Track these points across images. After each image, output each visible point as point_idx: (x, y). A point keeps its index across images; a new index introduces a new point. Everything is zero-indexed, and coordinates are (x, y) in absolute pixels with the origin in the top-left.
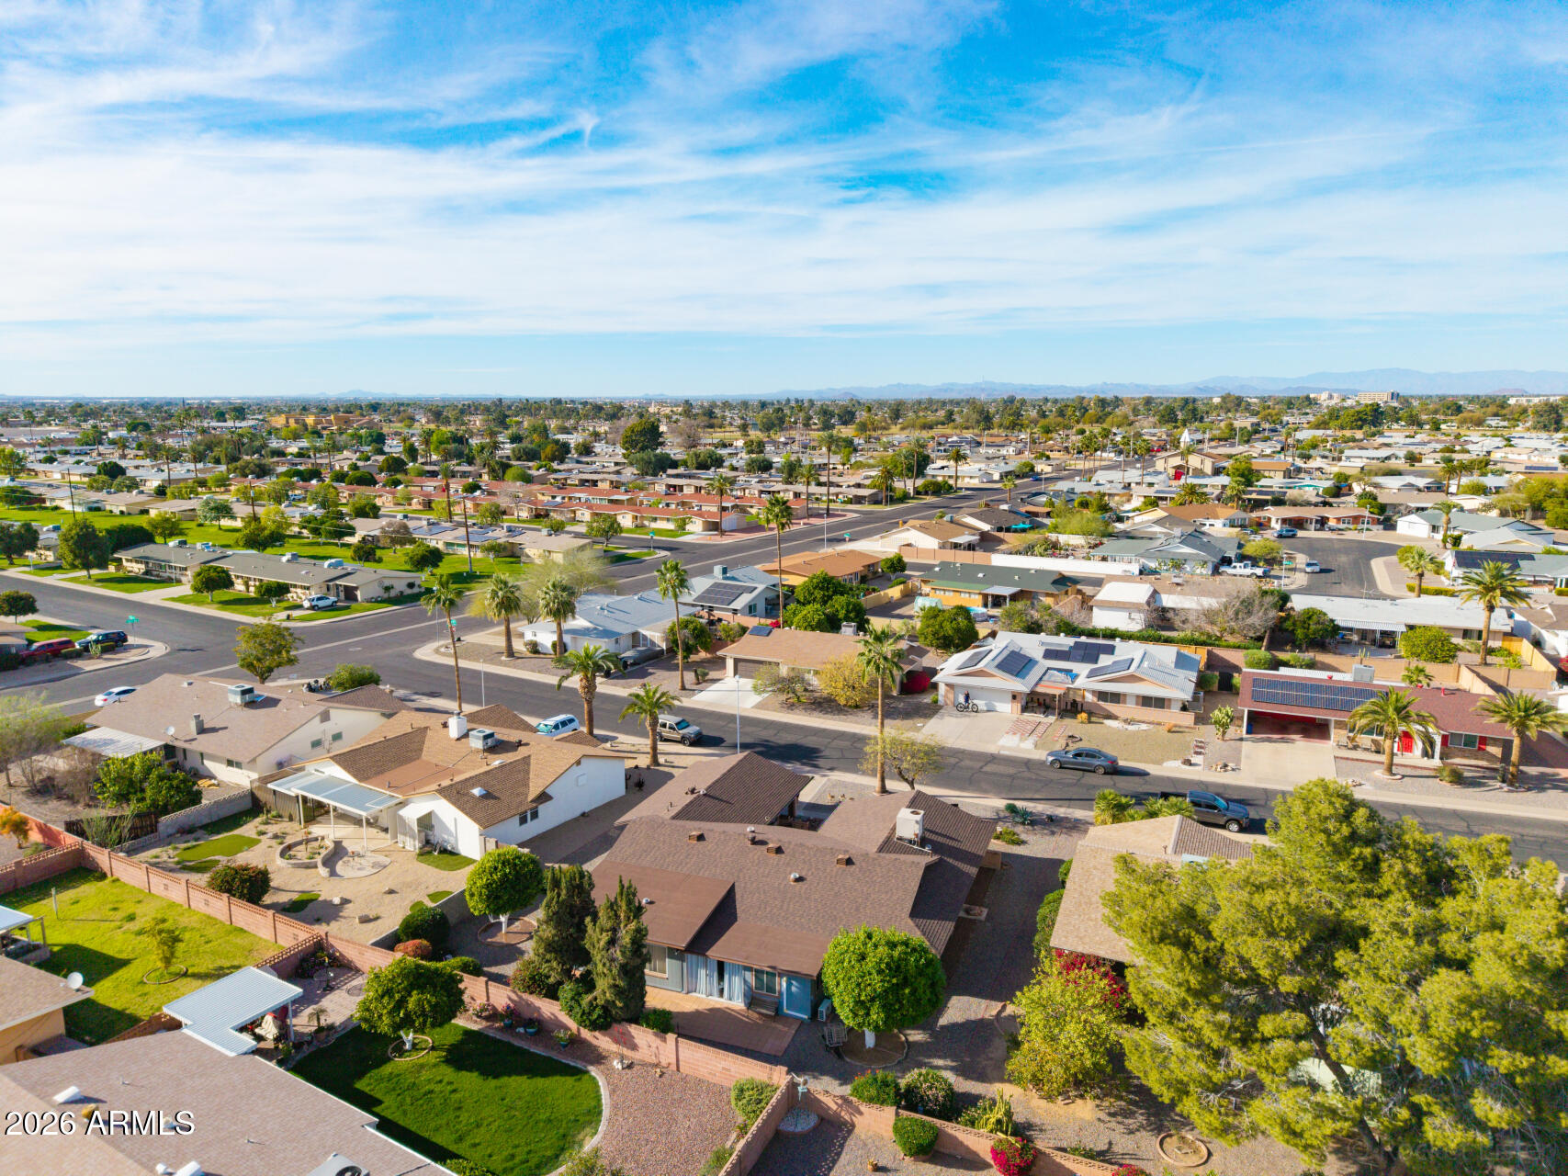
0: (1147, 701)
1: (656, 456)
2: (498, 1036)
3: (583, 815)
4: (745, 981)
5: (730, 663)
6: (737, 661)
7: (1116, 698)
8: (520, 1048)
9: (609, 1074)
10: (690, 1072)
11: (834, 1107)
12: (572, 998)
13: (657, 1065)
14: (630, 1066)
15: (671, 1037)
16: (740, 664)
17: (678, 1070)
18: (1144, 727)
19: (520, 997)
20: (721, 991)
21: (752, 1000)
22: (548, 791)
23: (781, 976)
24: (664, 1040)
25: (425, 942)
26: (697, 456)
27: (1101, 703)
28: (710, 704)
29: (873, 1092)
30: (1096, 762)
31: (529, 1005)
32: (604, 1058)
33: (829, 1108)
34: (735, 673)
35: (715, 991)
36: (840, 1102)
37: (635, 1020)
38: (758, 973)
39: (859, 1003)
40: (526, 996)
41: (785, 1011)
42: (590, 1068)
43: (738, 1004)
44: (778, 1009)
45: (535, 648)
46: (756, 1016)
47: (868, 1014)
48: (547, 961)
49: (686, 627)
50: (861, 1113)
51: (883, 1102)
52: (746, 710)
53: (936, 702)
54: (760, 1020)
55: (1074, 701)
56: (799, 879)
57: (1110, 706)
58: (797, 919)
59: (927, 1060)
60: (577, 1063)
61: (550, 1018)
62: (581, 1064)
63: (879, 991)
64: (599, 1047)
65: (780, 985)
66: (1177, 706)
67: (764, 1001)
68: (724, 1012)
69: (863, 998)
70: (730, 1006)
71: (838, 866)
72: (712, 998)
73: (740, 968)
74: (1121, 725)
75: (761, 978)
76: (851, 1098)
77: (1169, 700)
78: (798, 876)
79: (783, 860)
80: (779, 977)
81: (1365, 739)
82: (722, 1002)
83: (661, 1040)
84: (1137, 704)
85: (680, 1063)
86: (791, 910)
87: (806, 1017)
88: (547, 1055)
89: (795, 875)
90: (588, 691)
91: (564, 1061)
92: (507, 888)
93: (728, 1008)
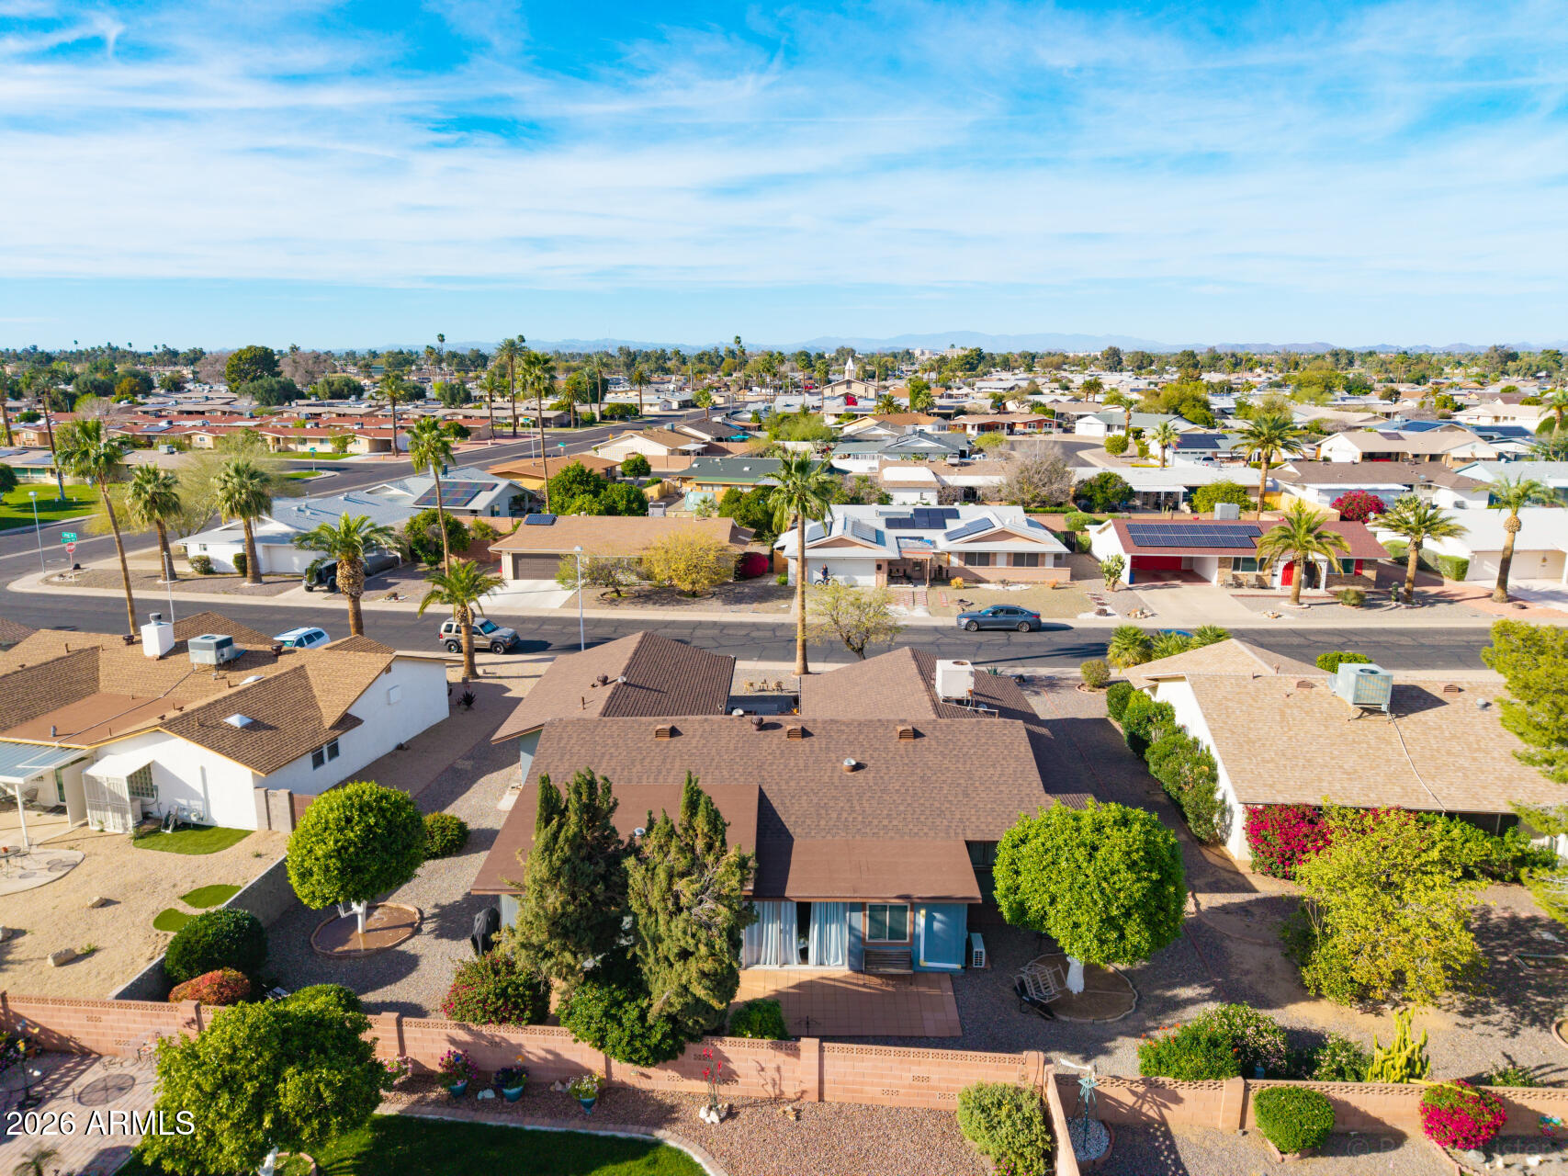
0: (1019, 559)
1: (279, 382)
2: (447, 1116)
3: (400, 747)
4: (851, 929)
5: (507, 562)
6: (517, 558)
7: (985, 559)
8: (503, 1131)
9: (700, 1135)
10: (846, 1098)
11: (1129, 1100)
12: (606, 1014)
13: (777, 1100)
14: (731, 1113)
15: (809, 1046)
16: (521, 562)
17: (821, 1099)
18: (1024, 587)
19: (478, 1035)
20: (804, 954)
21: (864, 957)
22: (353, 712)
23: (915, 908)
24: (796, 1053)
25: (233, 973)
26: (330, 384)
27: (968, 567)
28: (500, 608)
29: (1199, 1061)
30: (1019, 619)
31: (495, 1044)
32: (673, 1109)
33: (1120, 1104)
34: (516, 576)
35: (795, 956)
36: (1141, 1089)
37: (719, 1032)
38: (875, 911)
39: (1109, 922)
40: (487, 1030)
41: (923, 963)
42: (660, 1134)
43: (837, 968)
44: (911, 960)
45: (206, 567)
46: (878, 981)
47: (1122, 937)
48: (549, 955)
49: (435, 521)
50: (1178, 1100)
51: (1217, 1074)
52: (553, 610)
53: (785, 583)
54: (888, 985)
55: (940, 567)
56: (858, 767)
57: (978, 570)
58: (885, 822)
59: (1169, 994)
60: (630, 1131)
61: (545, 1060)
62: (638, 1132)
63: (1137, 895)
64: (653, 1091)
65: (914, 923)
66: (1050, 560)
67: (885, 955)
68: (823, 986)
69: (1115, 912)
70: (825, 975)
71: (903, 741)
72: (786, 967)
73: (841, 908)
74: (1000, 587)
75: (879, 918)
76: (1161, 1079)
77: (1043, 555)
78: (853, 763)
79: (816, 745)
80: (912, 910)
81: (1249, 576)
82: (810, 971)
83: (788, 1055)
84: (1008, 564)
85: (826, 1086)
86: (869, 811)
87: (958, 966)
88: (563, 1129)
89: (846, 763)
90: (355, 583)
91: (602, 1133)
92: (373, 851)
93: (824, 978)
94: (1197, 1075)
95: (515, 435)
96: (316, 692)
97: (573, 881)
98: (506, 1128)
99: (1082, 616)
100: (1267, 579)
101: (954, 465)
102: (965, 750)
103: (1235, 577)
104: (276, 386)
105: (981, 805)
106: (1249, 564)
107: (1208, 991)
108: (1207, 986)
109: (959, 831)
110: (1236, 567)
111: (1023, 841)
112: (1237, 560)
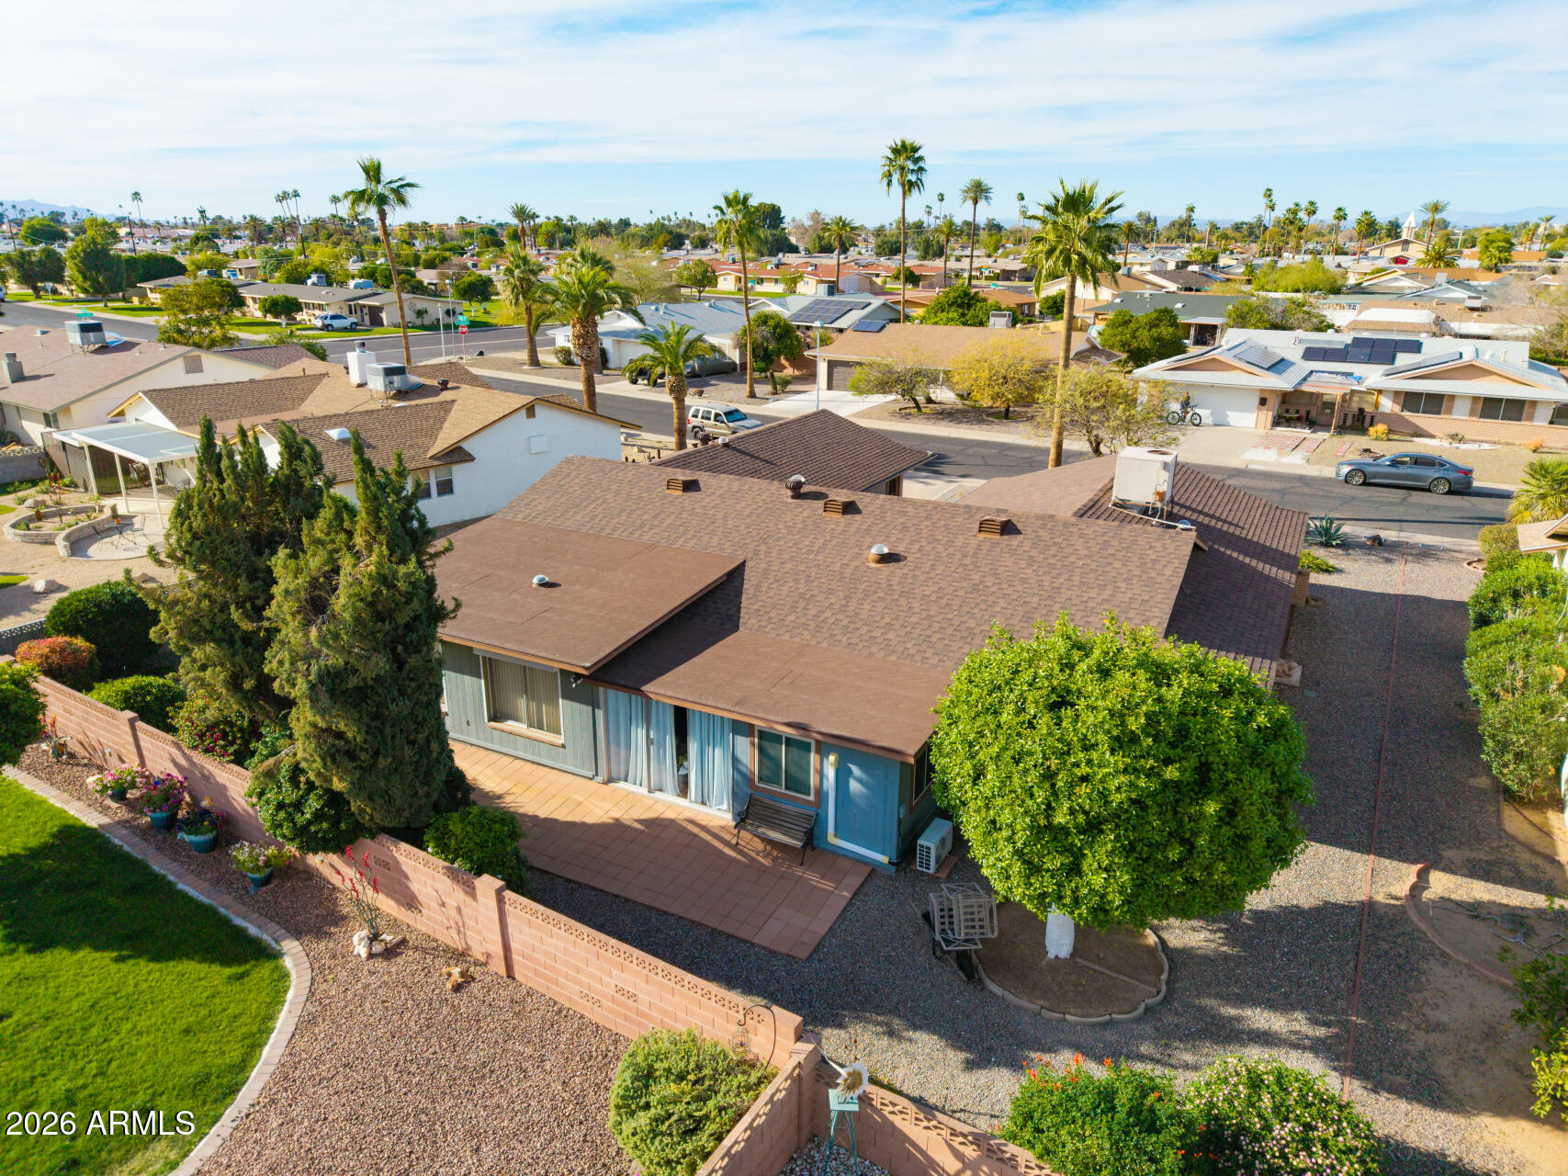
0: (1491, 407)
1: (773, 235)
2: (132, 845)
4: (736, 760)
5: (822, 370)
6: (832, 365)
7: (1435, 403)
8: (153, 880)
9: (327, 967)
10: (538, 985)
13: (463, 956)
14: (390, 953)
15: (487, 886)
16: (838, 371)
17: (510, 975)
18: (1486, 446)
19: (189, 759)
20: (683, 787)
21: (750, 810)
22: (466, 446)
23: (822, 749)
24: (472, 892)
25: (80, 642)
27: (1406, 414)
28: (788, 412)
30: (1432, 473)
31: (205, 779)
32: (340, 920)
34: (830, 387)
35: (670, 780)
38: (766, 739)
39: (1046, 831)
40: (199, 758)
41: (832, 839)
42: (290, 946)
43: (719, 814)
44: (813, 829)
46: (760, 846)
47: (1074, 869)
49: (765, 323)
54: (767, 855)
55: (1361, 411)
57: (1421, 420)
59: (1232, 1011)
60: (266, 930)
62: (272, 934)
63: (1117, 798)
64: (344, 892)
65: (821, 773)
66: (1544, 414)
67: (778, 811)
68: (683, 830)
69: (1060, 818)
70: (699, 819)
71: (981, 534)
72: (658, 795)
73: (727, 726)
74: (1446, 443)
75: (772, 752)
77: (1534, 403)
78: (886, 550)
80: (818, 751)
82: (670, 805)
83: (465, 893)
84: (1472, 414)
85: (516, 958)
86: (864, 615)
87: (884, 859)
88: (207, 901)
89: (874, 550)
90: (584, 344)
91: (238, 921)
93: (691, 821)
96: (446, 424)
101: (1473, 309)
104: (770, 238)
107: (1321, 1032)
108: (1326, 1024)
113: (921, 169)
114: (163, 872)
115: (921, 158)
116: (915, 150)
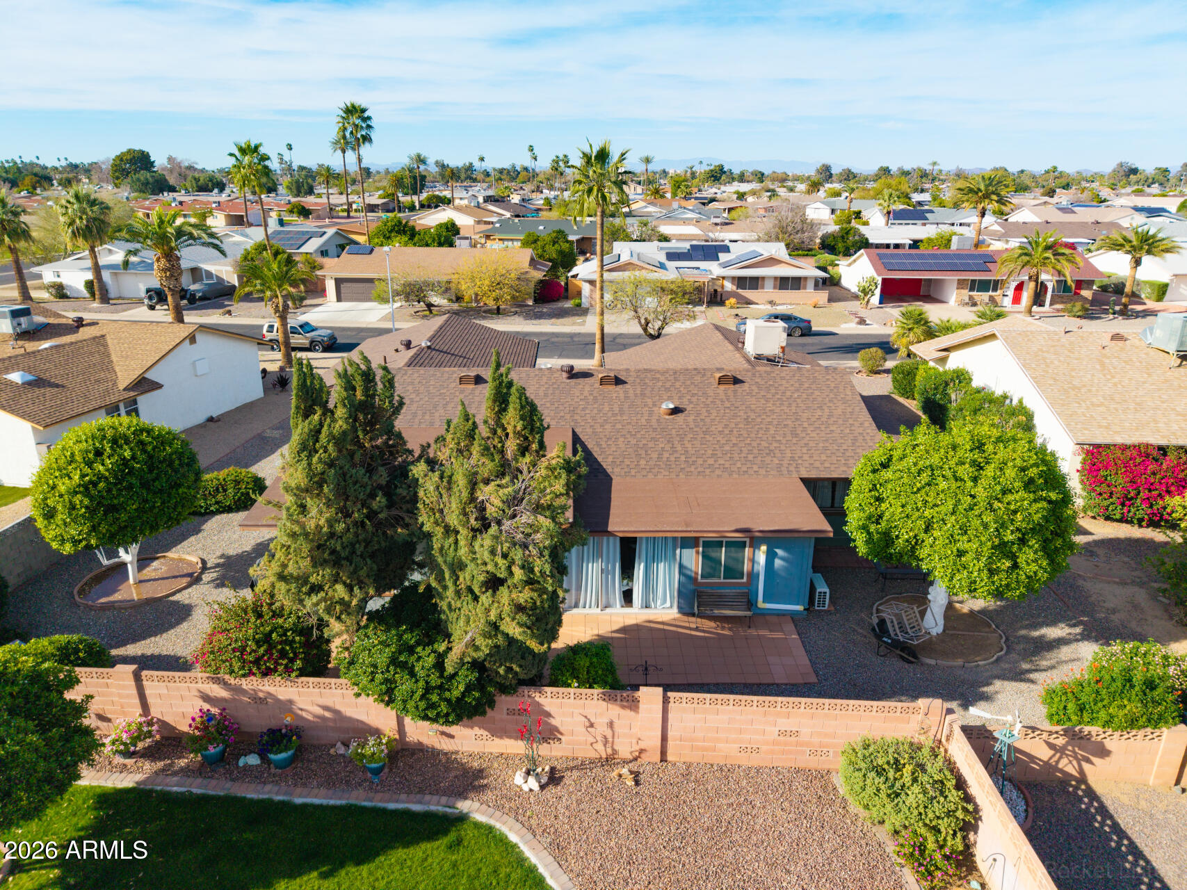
0: (784, 283)
1: (153, 177)
2: (197, 787)
3: (211, 419)
4: (681, 567)
5: (330, 286)
6: (339, 282)
7: (754, 283)
8: (267, 805)
9: (516, 806)
10: (694, 757)
11: (1044, 753)
12: (394, 661)
13: (609, 761)
14: (554, 778)
15: (650, 696)
16: (343, 286)
17: (663, 758)
19: (238, 690)
20: (628, 597)
21: (695, 598)
22: (148, 375)
23: (755, 543)
24: (633, 705)
26: (197, 180)
27: (739, 291)
28: (323, 321)
29: (1134, 707)
30: (793, 324)
31: (259, 701)
32: (480, 773)
33: (1032, 758)
34: (339, 299)
35: (618, 598)
36: (1061, 741)
37: (536, 682)
38: (710, 546)
40: (249, 684)
41: (761, 604)
42: (464, 806)
43: (666, 611)
44: (750, 603)
45: (60, 292)
46: (712, 624)
47: (1015, 566)
48: (316, 589)
50: (1103, 752)
51: (1156, 722)
52: (372, 323)
53: (579, 305)
54: (723, 628)
55: (716, 291)
56: (676, 411)
57: (748, 294)
58: (711, 461)
59: (1036, 634)
60: (429, 803)
61: (323, 718)
62: (438, 803)
63: (1036, 517)
64: (457, 752)
65: (753, 561)
66: (811, 284)
67: (721, 596)
68: (651, 629)
69: (1009, 537)
70: (652, 618)
71: (722, 387)
72: (608, 610)
73: (670, 544)
74: (769, 307)
75: (713, 554)
76: (1087, 729)
77: (806, 278)
78: (672, 406)
79: (631, 392)
80: (751, 546)
81: (983, 297)
82: (635, 615)
83: (623, 707)
84: (775, 288)
85: (670, 743)
86: (692, 451)
87: (800, 608)
88: (343, 802)
89: (664, 406)
90: (172, 275)
91: (392, 806)
92: (131, 487)
93: (650, 622)
94: (1132, 723)
95: (349, 217)
96: (114, 358)
97: (342, 493)
98: (271, 801)
99: (844, 326)
100: (998, 299)
101: (716, 224)
102: (788, 394)
103: (971, 297)
104: (151, 180)
105: (812, 444)
106: (983, 286)
107: (1078, 630)
108: (1074, 626)
109: (792, 468)
110: (972, 289)
111: (885, 466)
112: (973, 281)
113: (369, 127)
114: (266, 796)
115: (369, 118)
116: (363, 111)
